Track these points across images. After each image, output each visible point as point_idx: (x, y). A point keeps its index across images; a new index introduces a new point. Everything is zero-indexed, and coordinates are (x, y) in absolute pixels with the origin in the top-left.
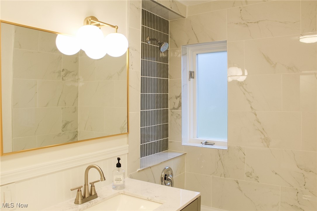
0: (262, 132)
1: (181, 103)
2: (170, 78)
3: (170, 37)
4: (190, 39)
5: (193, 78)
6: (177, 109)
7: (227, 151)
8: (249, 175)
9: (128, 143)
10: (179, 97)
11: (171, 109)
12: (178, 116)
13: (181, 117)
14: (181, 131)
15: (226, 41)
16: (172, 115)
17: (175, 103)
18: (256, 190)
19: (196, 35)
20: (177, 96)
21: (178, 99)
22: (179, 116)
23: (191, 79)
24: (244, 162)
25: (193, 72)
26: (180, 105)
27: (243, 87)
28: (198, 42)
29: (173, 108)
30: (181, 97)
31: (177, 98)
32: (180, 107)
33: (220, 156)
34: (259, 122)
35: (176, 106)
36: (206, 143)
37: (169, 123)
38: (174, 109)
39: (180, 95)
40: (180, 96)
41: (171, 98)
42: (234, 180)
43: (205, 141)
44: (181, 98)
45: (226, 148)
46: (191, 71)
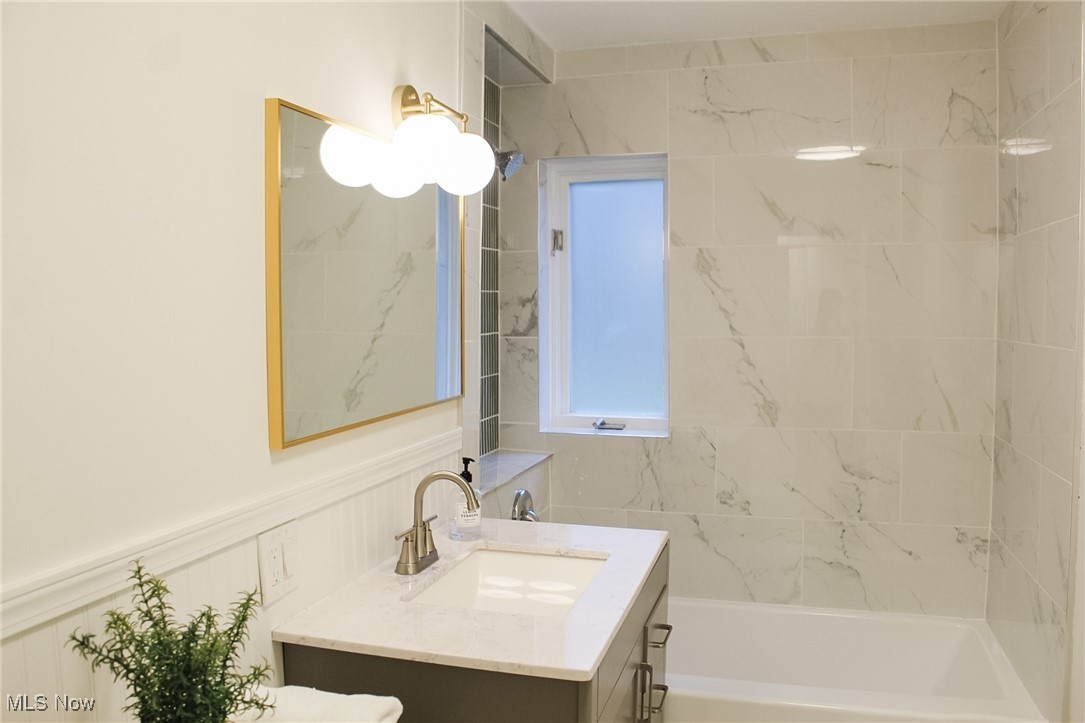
0: (758, 390)
1: (537, 318)
2: (503, 249)
3: (504, 133)
4: (562, 144)
5: (561, 248)
6: (524, 334)
7: (669, 441)
8: (725, 499)
9: (460, 423)
10: (529, 300)
11: (506, 335)
12: (527, 352)
13: (537, 356)
14: (536, 396)
15: (665, 155)
16: (509, 351)
17: (517, 317)
18: (743, 535)
19: (579, 132)
20: (525, 297)
21: (529, 306)
22: (532, 355)
23: (557, 252)
24: (713, 468)
25: (561, 233)
26: (534, 322)
27: (710, 276)
28: (588, 152)
29: (513, 331)
30: (537, 300)
31: (523, 303)
32: (533, 328)
33: (648, 456)
34: (750, 364)
35: (522, 326)
36: (603, 426)
37: (499, 374)
38: (515, 333)
39: (533, 297)
40: (533, 300)
41: (507, 304)
42: (688, 515)
43: (601, 421)
44: (536, 305)
45: (664, 435)
46: (557, 229)
